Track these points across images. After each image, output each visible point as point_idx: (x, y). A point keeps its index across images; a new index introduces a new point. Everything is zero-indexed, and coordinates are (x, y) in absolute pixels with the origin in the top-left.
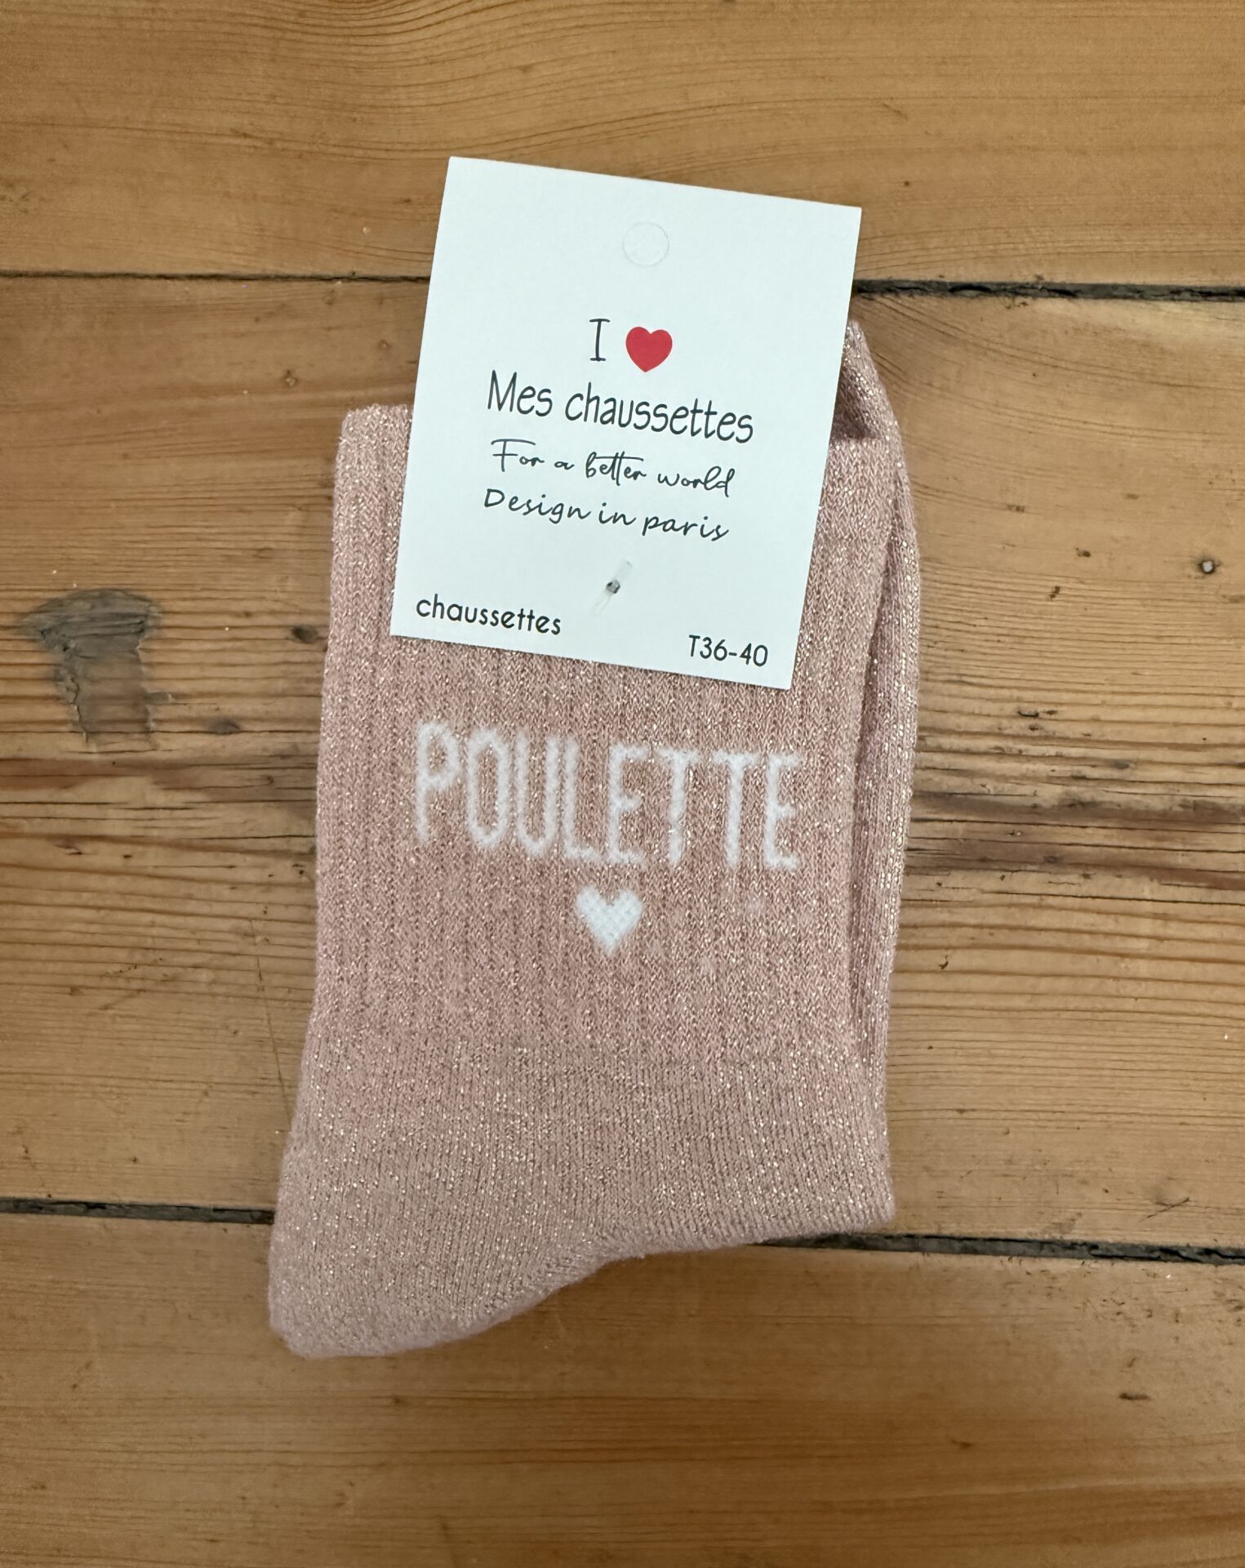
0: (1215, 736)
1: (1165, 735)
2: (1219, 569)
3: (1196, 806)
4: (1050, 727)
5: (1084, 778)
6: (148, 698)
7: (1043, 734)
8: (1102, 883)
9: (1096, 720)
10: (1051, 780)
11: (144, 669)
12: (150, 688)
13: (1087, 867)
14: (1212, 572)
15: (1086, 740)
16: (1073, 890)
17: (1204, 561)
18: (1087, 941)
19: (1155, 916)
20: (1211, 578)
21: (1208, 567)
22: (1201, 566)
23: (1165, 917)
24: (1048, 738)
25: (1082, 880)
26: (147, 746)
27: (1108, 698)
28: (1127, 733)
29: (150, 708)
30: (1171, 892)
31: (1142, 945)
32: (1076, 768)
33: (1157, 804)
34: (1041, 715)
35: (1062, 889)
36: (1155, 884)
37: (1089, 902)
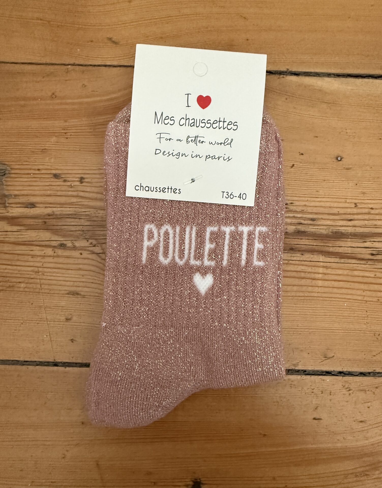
0: (342, 211)
1: (326, 211)
2: (342, 159)
3: (336, 233)
4: (291, 208)
5: (301, 224)
6: (5, 196)
7: (289, 210)
8: (307, 256)
9: (305, 206)
10: (291, 224)
11: (5, 187)
12: (6, 193)
13: (303, 251)
14: (340, 160)
15: (302, 212)
16: (298, 259)
17: (338, 157)
18: (303, 275)
19: (323, 267)
20: (340, 162)
21: (339, 159)
22: (337, 158)
23: (326, 267)
24: (291, 211)
25: (301, 256)
26: (5, 212)
27: (309, 199)
28: (315, 210)
29: (6, 199)
30: (328, 259)
31: (320, 276)
32: (299, 221)
33: (324, 232)
34: (289, 204)
35: (295, 258)
36: (323, 257)
37: (303, 263)
